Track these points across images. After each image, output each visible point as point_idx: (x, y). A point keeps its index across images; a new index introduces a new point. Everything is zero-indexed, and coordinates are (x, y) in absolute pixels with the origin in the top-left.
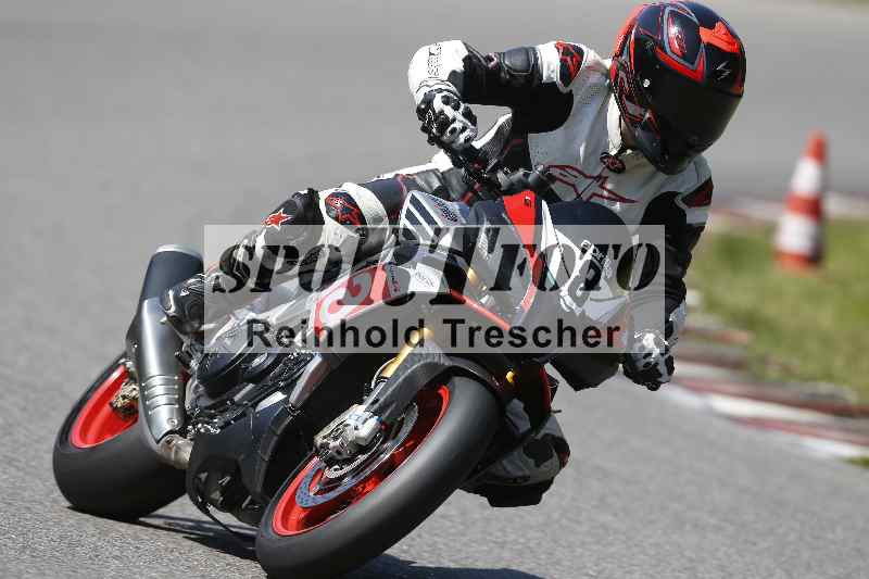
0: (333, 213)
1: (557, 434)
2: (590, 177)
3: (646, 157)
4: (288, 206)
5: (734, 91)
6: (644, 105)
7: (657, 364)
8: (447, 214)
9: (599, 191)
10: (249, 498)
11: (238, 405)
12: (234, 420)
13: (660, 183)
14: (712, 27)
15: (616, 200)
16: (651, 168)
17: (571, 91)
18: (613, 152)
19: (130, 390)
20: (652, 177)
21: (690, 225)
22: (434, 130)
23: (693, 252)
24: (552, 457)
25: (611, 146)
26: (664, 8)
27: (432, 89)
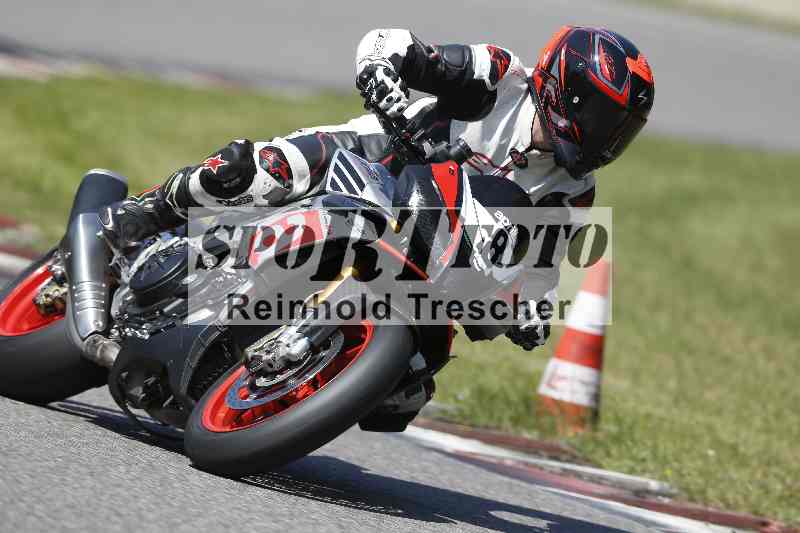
0: (267, 164)
2: (497, 167)
4: (226, 153)
10: (172, 397)
11: (168, 316)
12: (164, 328)
14: (635, 58)
18: (521, 149)
25: (520, 144)
26: (594, 35)
27: (375, 63)
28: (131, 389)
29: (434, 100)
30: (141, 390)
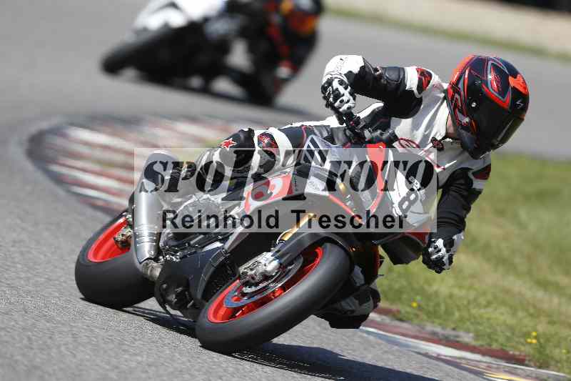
0: (263, 145)
7: (443, 257)
10: (193, 301)
11: (193, 246)
12: (189, 254)
14: (515, 77)
17: (422, 97)
18: (439, 138)
19: (127, 232)
21: (474, 189)
22: (331, 99)
23: (472, 206)
24: (369, 300)
25: (438, 134)
26: (488, 61)
27: (334, 76)
28: (168, 296)
29: (381, 104)
30: (174, 296)
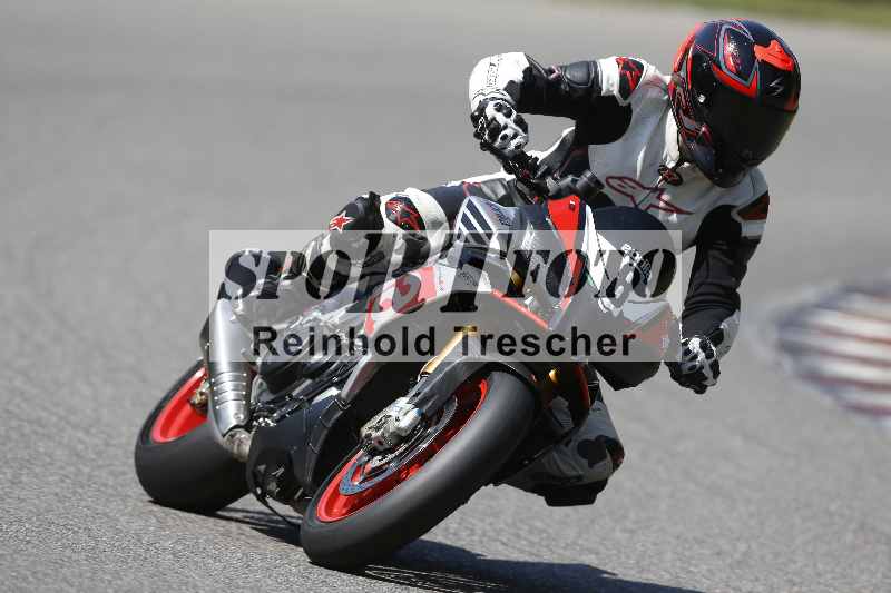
0: (393, 217)
1: (612, 437)
2: (648, 189)
3: (701, 170)
4: (350, 209)
5: (788, 107)
6: (700, 120)
7: (702, 367)
8: (502, 219)
9: (656, 202)
11: (297, 400)
12: (289, 413)
13: (717, 196)
14: (767, 45)
15: (672, 212)
16: (707, 182)
17: (630, 105)
18: (671, 165)
20: (709, 190)
21: (745, 237)
22: (486, 137)
24: (605, 457)
25: (669, 159)
26: (721, 26)
27: (488, 97)
28: (268, 483)
30: (275, 483)
